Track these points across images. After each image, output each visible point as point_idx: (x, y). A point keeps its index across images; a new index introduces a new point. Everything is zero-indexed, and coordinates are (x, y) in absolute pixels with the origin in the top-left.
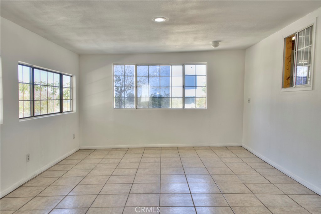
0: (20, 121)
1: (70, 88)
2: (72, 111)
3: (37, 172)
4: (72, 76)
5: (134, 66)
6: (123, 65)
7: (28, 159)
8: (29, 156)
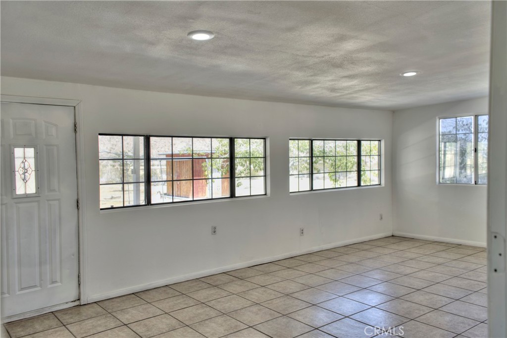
0: (291, 194)
1: (378, 155)
2: (380, 184)
3: (316, 248)
4: (380, 141)
5: (473, 117)
6: (453, 118)
7: (302, 233)
8: (302, 230)
